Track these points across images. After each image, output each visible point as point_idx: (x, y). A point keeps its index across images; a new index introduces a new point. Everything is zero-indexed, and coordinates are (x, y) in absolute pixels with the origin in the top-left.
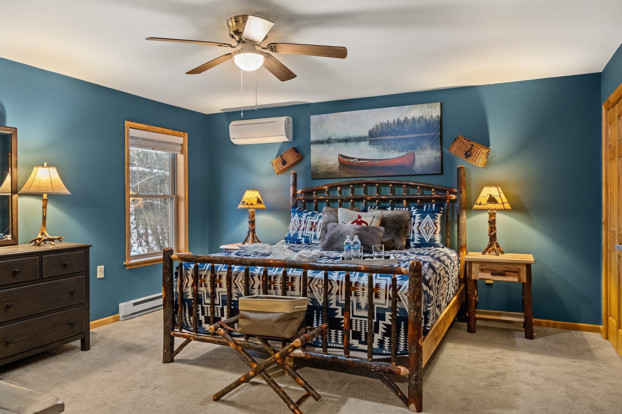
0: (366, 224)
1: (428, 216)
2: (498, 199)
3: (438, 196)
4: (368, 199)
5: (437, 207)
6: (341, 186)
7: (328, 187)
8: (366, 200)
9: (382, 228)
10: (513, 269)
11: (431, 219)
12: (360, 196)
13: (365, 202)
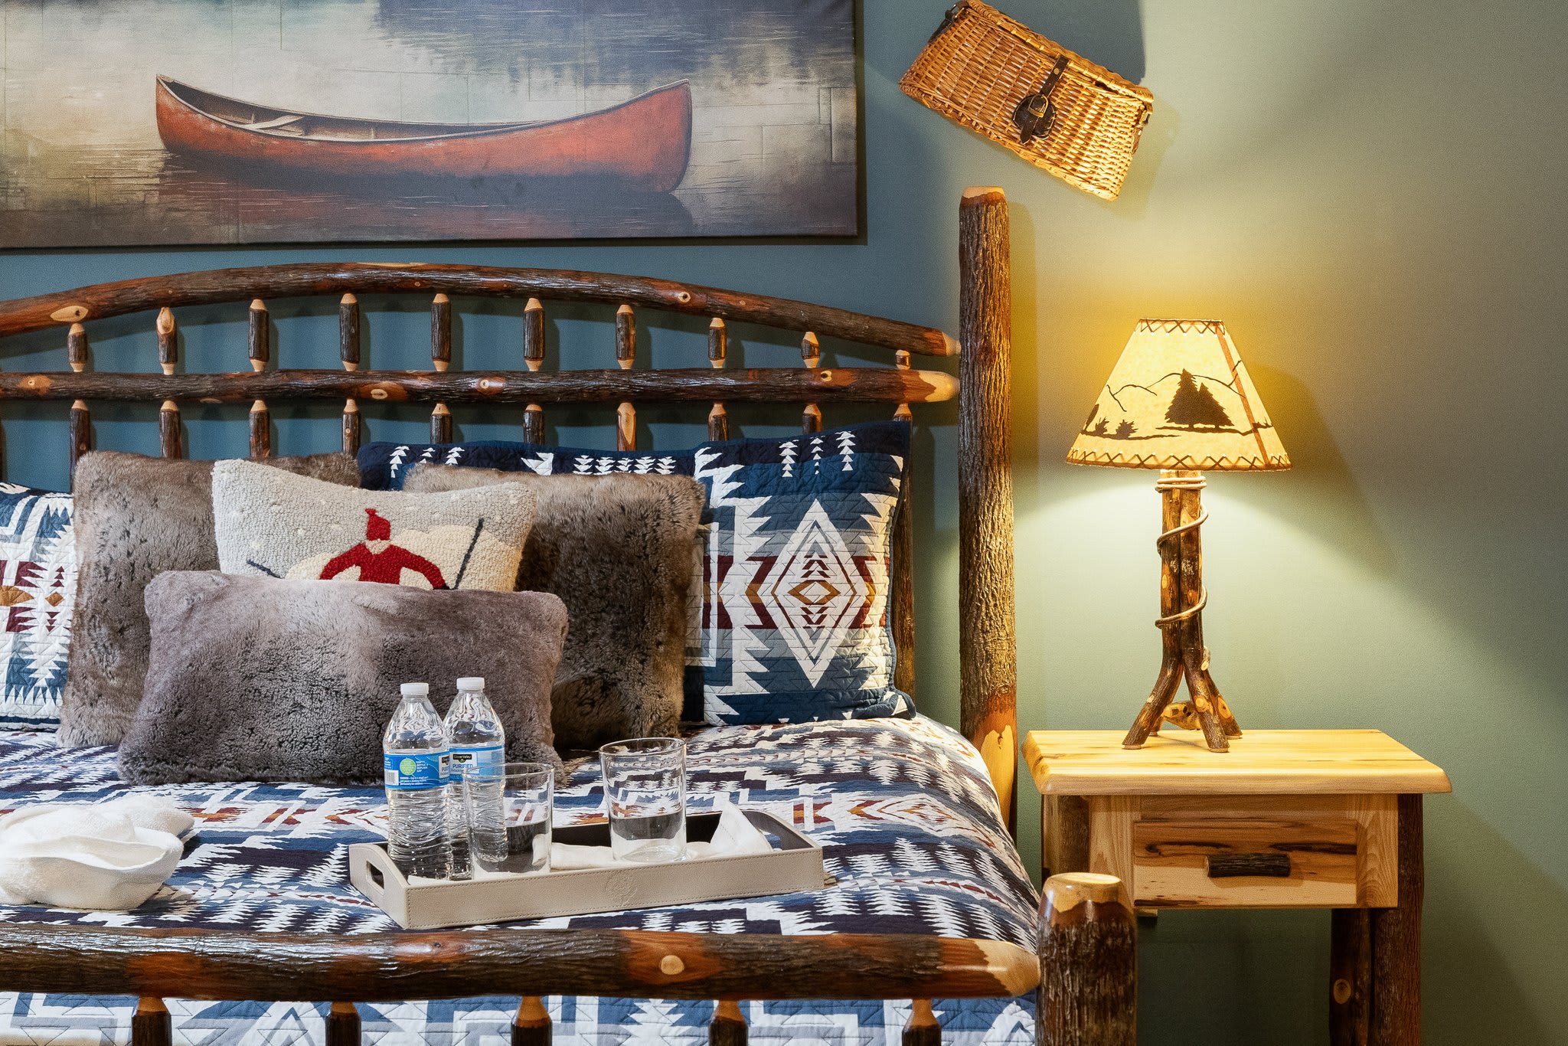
0: (432, 572)
1: (816, 512)
2: (1226, 399)
3: (846, 379)
4: (378, 393)
5: (872, 451)
6: (185, 304)
7: (84, 312)
8: (364, 401)
9: (550, 605)
10: (1332, 832)
11: (834, 534)
12: (324, 373)
13: (358, 415)
